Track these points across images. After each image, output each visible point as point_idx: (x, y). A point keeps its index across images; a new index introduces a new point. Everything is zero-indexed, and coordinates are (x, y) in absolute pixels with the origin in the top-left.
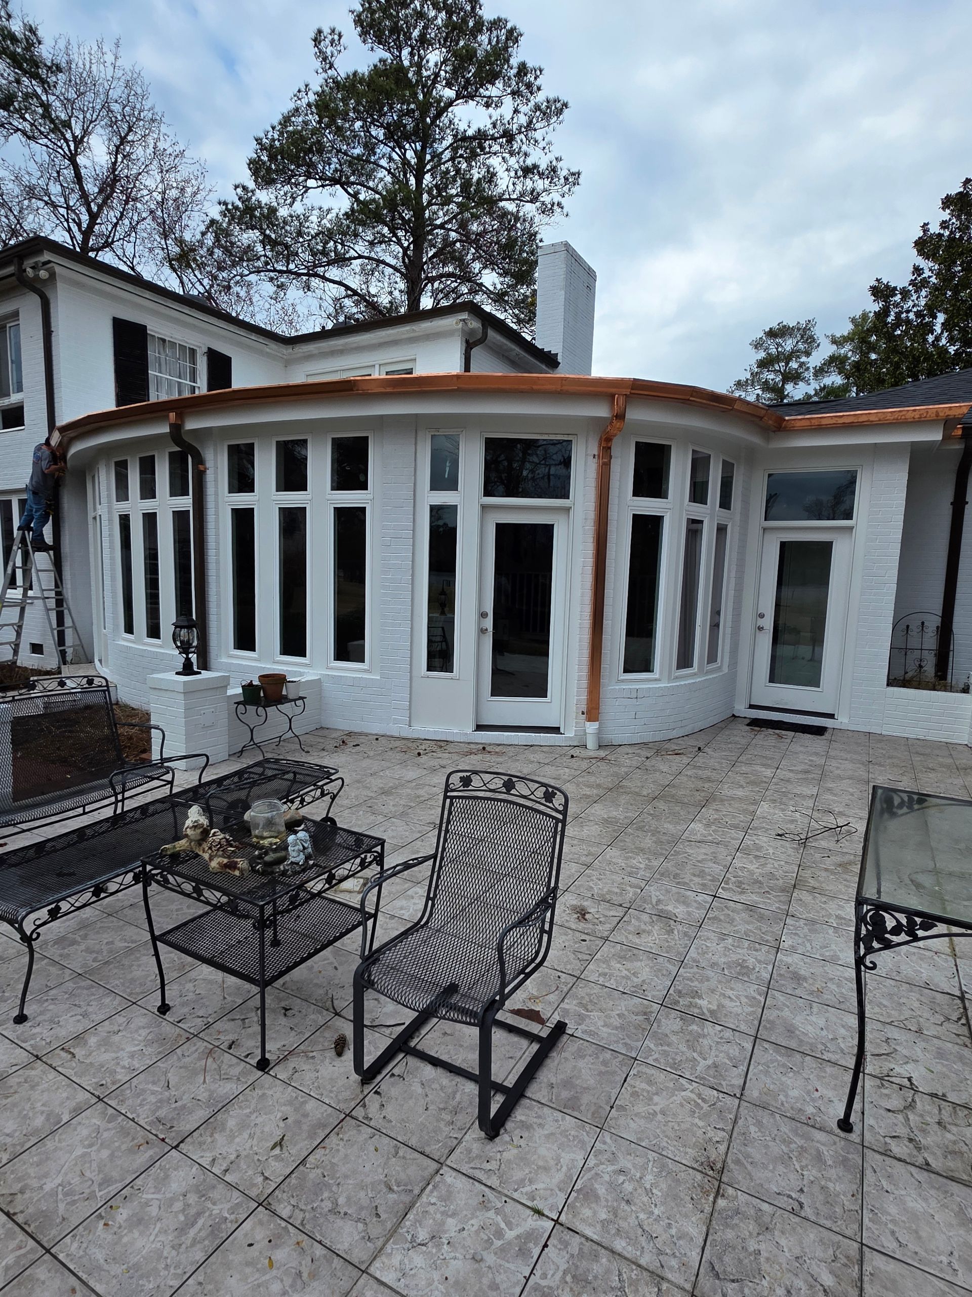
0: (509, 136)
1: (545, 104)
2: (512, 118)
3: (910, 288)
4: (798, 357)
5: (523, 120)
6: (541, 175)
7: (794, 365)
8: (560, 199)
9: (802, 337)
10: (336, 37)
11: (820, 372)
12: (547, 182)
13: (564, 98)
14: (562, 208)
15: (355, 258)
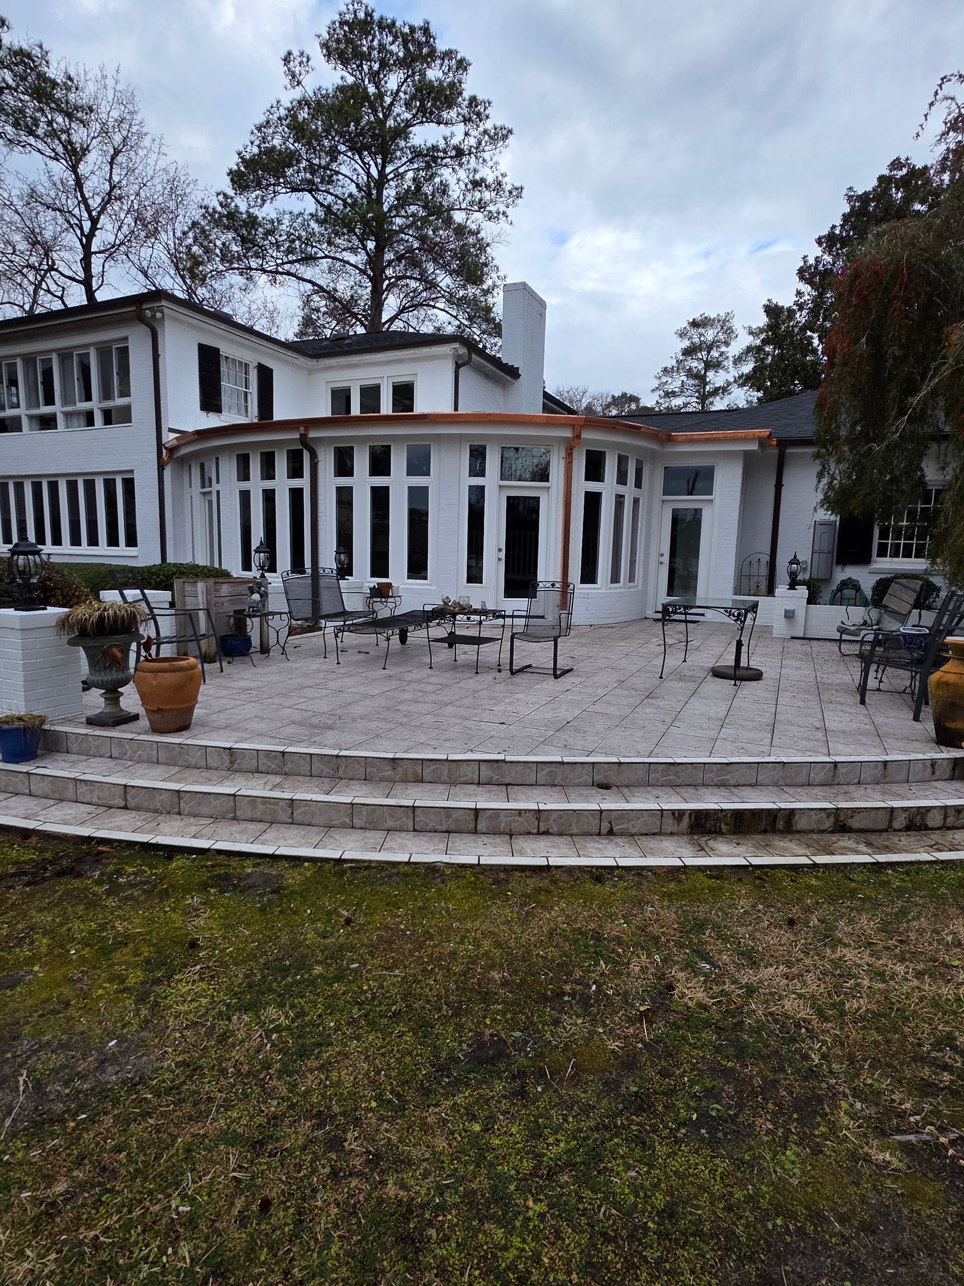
0: (460, 153)
1: (493, 131)
2: (464, 140)
3: (795, 307)
4: (718, 347)
5: (472, 141)
6: (487, 187)
7: (715, 354)
8: (505, 209)
9: (722, 328)
10: (305, 60)
11: (738, 361)
12: (493, 194)
13: (509, 125)
14: (507, 217)
15: (322, 258)
